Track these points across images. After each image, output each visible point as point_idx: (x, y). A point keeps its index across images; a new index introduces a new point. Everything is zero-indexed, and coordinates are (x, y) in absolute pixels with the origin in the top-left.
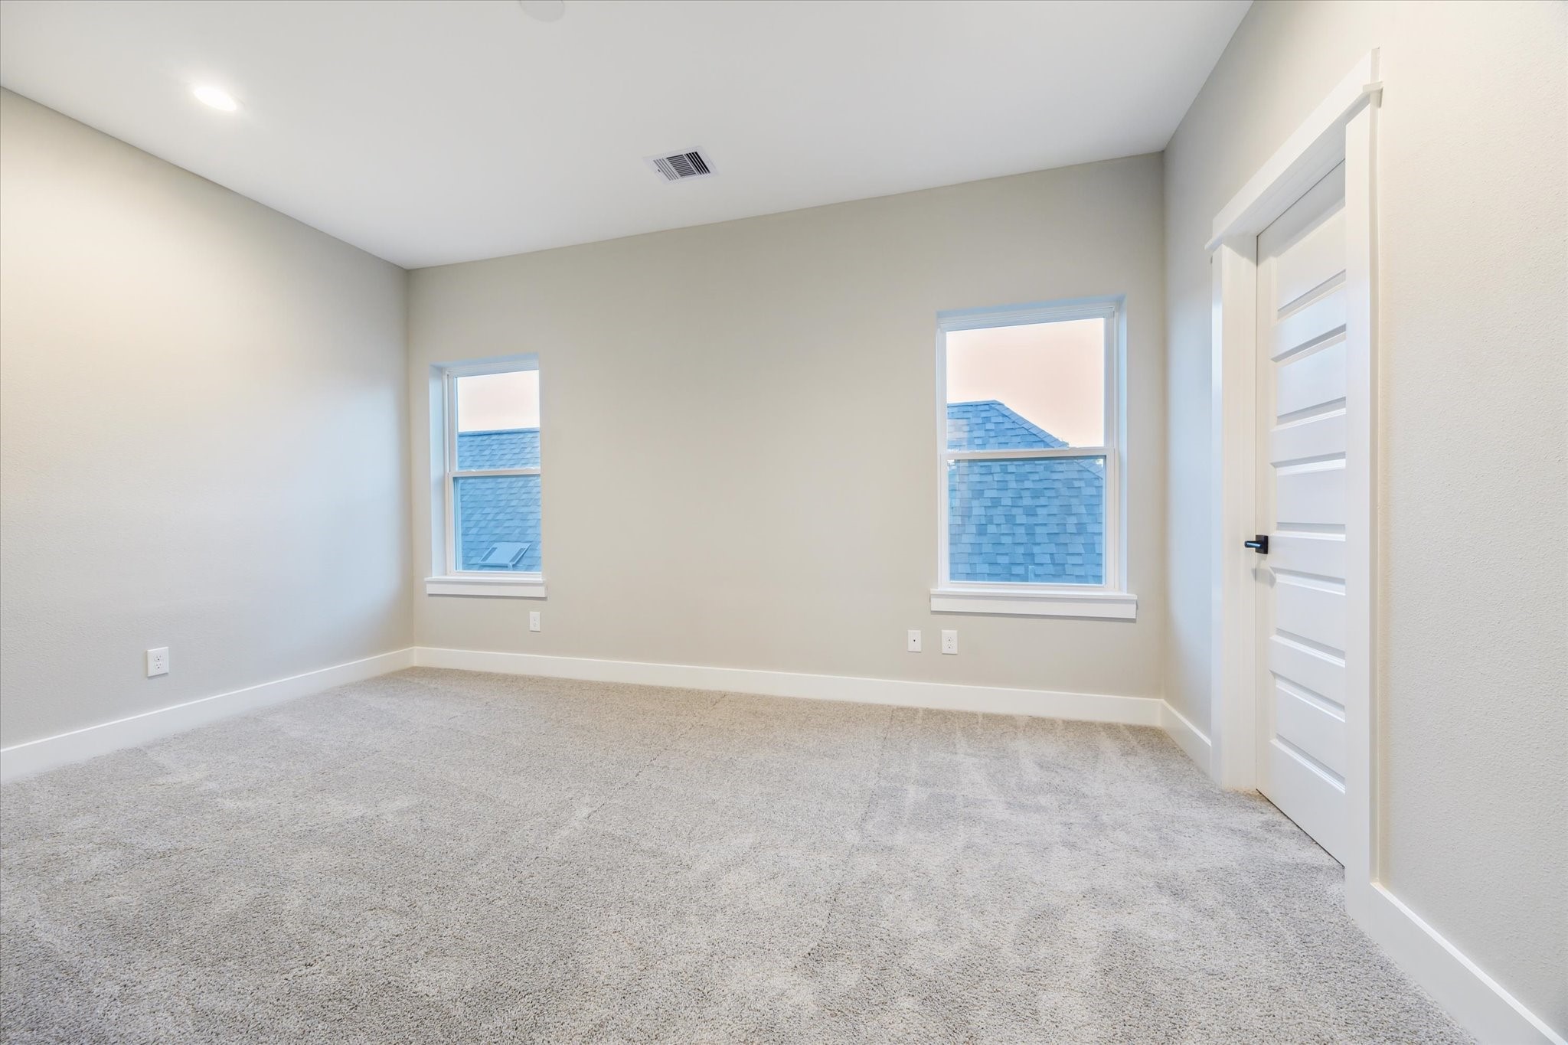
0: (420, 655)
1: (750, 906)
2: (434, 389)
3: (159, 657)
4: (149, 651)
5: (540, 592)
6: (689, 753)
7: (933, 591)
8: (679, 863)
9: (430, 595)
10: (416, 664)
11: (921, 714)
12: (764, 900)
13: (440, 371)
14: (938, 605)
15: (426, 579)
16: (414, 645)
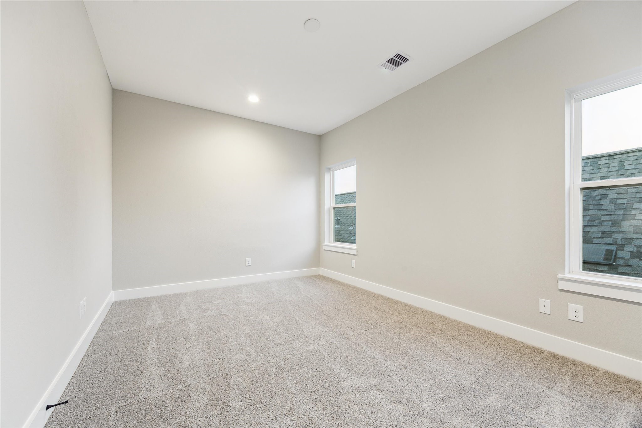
0: (322, 271)
1: (347, 412)
2: (327, 177)
3: (249, 261)
4: (247, 258)
5: (355, 252)
6: (382, 333)
7: (560, 276)
8: (336, 378)
9: (324, 250)
10: (320, 274)
11: (545, 354)
12: (355, 413)
13: (329, 169)
14: (562, 285)
15: (323, 244)
16: (320, 267)
